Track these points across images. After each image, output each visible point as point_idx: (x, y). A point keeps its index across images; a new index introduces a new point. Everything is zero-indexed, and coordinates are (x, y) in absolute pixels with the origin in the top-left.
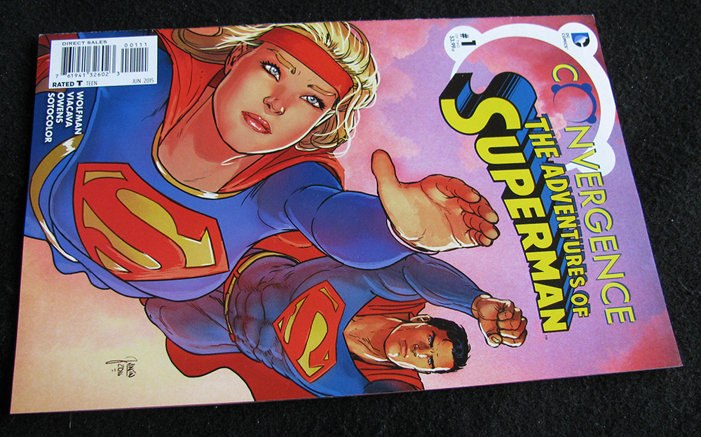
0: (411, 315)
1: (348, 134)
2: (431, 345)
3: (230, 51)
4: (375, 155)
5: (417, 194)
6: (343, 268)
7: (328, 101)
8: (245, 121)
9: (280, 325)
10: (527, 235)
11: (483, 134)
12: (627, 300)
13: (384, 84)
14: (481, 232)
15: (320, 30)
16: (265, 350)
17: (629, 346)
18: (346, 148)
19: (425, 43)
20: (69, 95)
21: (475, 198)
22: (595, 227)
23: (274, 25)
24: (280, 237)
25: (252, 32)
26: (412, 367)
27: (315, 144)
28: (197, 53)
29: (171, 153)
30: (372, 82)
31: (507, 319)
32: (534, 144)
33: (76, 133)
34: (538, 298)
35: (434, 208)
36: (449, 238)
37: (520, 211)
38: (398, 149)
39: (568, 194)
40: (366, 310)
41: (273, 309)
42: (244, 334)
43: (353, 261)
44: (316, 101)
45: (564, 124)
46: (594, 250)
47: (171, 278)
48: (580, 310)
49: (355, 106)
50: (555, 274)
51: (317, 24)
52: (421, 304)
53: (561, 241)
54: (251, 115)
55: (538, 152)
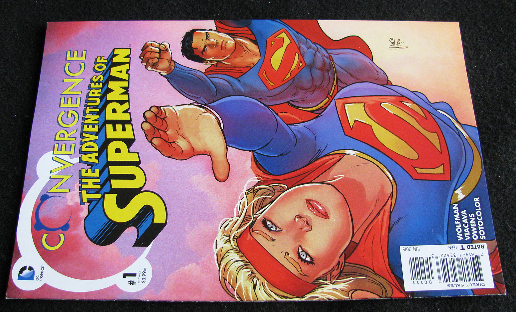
0: (216, 65)
1: (245, 196)
2: (205, 46)
3: (341, 275)
4: (226, 178)
5: (198, 146)
6: (258, 98)
7: (259, 226)
8: (327, 211)
9: (301, 64)
10: (124, 112)
11: (137, 191)
12: (68, 64)
13: (211, 239)
14: (156, 116)
15: (262, 294)
16: (311, 50)
17: (78, 36)
18: (248, 184)
19: (168, 277)
20: (469, 238)
21: (155, 141)
22: (72, 114)
23: (303, 299)
24: (300, 121)
25: (322, 292)
26: (220, 34)
27: (271, 189)
28: (369, 274)
29: (382, 187)
30: (221, 242)
31: (152, 59)
32: (98, 181)
33: (456, 205)
34: (128, 70)
35: (187, 135)
36: (181, 114)
37: (124, 129)
38: (208, 182)
39: (84, 140)
40: (244, 70)
41: (305, 75)
42: (324, 60)
43: (250, 102)
44: (269, 226)
45: (69, 196)
46: (79, 99)
47: (374, 97)
48: (102, 60)
49: (237, 220)
50: (111, 85)
51: (265, 300)
52: (207, 72)
53: (100, 107)
54: (322, 216)
55: (97, 174)
